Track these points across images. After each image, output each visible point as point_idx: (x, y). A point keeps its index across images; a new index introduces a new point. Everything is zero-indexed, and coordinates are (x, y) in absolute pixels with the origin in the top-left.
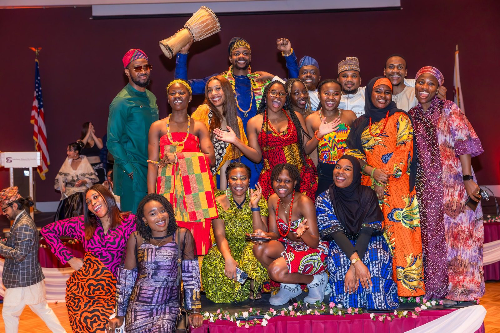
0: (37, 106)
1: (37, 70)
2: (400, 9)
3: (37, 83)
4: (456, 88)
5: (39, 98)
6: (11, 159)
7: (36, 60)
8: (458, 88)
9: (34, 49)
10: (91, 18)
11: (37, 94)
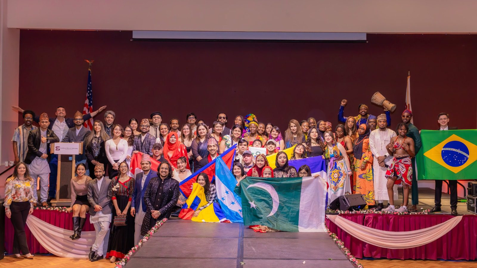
0: (88, 104)
1: (90, 77)
2: (366, 43)
3: (89, 87)
4: (407, 105)
5: (89, 98)
6: (59, 148)
7: (89, 70)
8: (409, 104)
9: (88, 61)
10: (131, 40)
11: (88, 95)
